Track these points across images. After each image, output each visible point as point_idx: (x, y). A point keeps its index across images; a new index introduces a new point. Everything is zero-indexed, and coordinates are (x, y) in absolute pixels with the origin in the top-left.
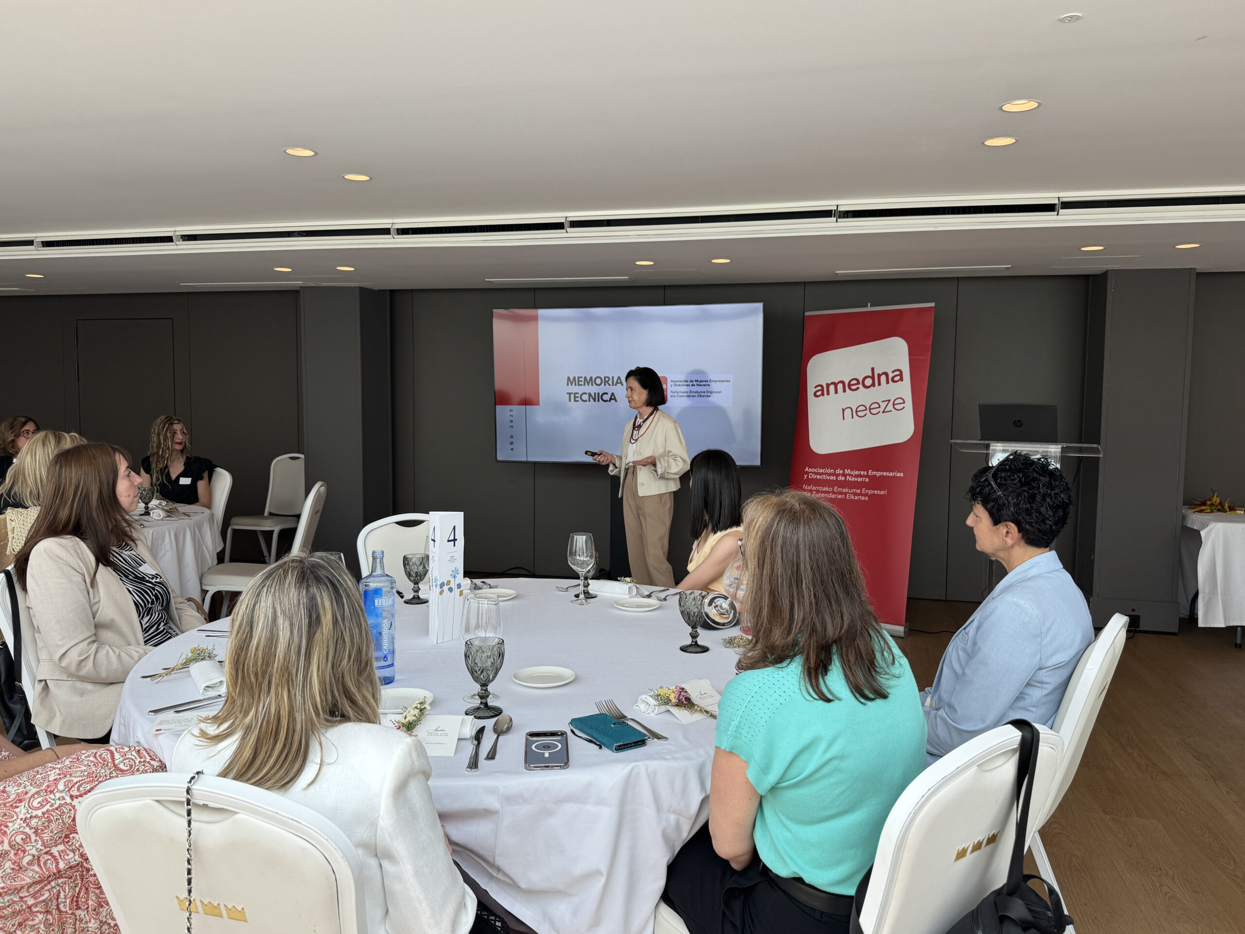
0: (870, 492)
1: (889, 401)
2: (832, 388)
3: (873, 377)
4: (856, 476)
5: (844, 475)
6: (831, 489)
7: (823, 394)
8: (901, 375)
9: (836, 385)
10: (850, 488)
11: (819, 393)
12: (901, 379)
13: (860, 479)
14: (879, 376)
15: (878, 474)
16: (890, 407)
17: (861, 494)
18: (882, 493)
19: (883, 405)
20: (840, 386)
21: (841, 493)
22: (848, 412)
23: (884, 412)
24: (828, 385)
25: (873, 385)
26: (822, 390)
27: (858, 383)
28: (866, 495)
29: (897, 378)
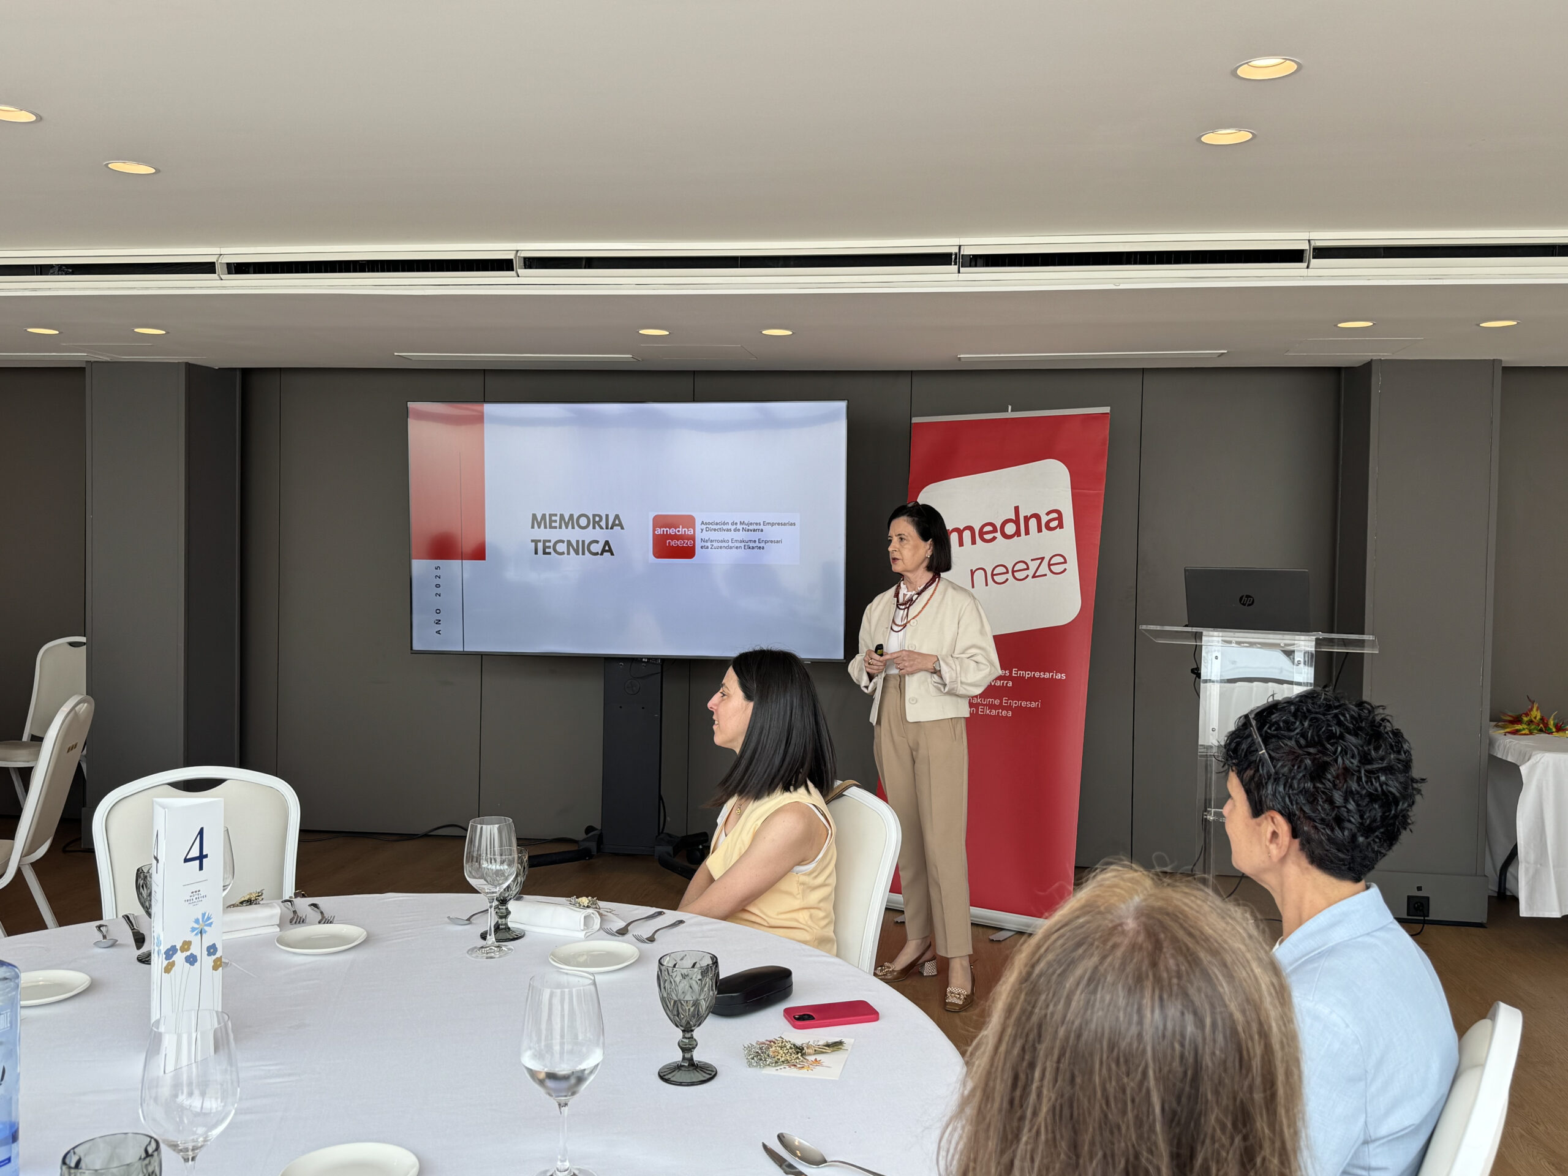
1: (1043, 559)
2: (955, 537)
3: (1017, 522)
8: (1060, 518)
12: (1061, 526)
14: (1027, 519)
15: (1027, 675)
16: (1044, 569)
17: (1001, 707)
18: (1034, 705)
19: (1033, 566)
20: (967, 535)
22: (979, 575)
23: (1034, 577)
25: (1018, 533)
27: (995, 530)
28: (1009, 708)
29: (1054, 524)
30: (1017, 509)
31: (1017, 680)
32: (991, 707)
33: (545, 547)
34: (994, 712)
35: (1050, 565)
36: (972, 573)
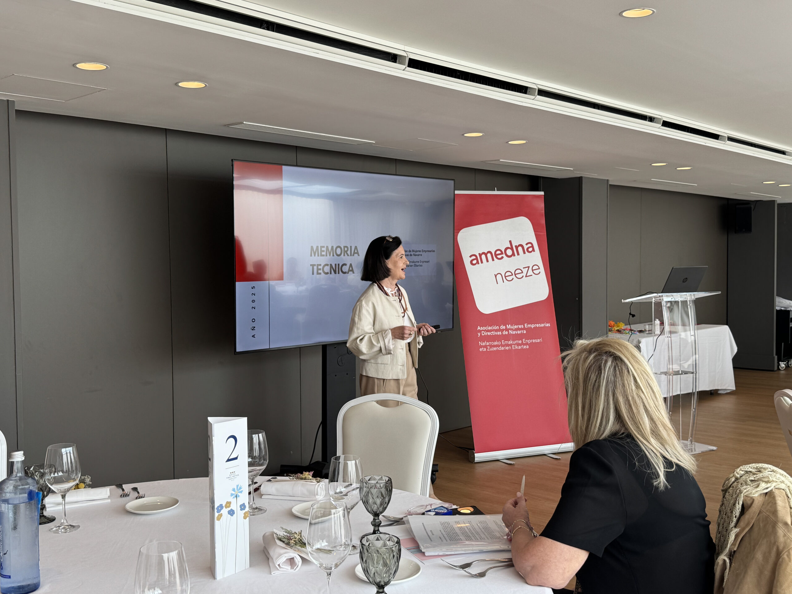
0: (529, 341)
1: (529, 267)
2: (483, 257)
3: (512, 248)
4: (516, 330)
5: (507, 330)
6: (500, 343)
7: (478, 263)
8: (532, 246)
9: (486, 254)
10: (514, 340)
11: (475, 262)
12: (533, 250)
13: (519, 332)
15: (533, 326)
16: (530, 272)
17: (522, 344)
18: (539, 341)
19: (525, 271)
21: (508, 345)
22: (499, 277)
23: (526, 276)
24: (480, 255)
25: (513, 254)
26: (477, 259)
27: (502, 253)
28: (526, 344)
29: (530, 249)
30: (510, 242)
31: (528, 329)
32: (518, 345)
33: (318, 269)
34: (520, 347)
35: (533, 270)
36: (496, 276)
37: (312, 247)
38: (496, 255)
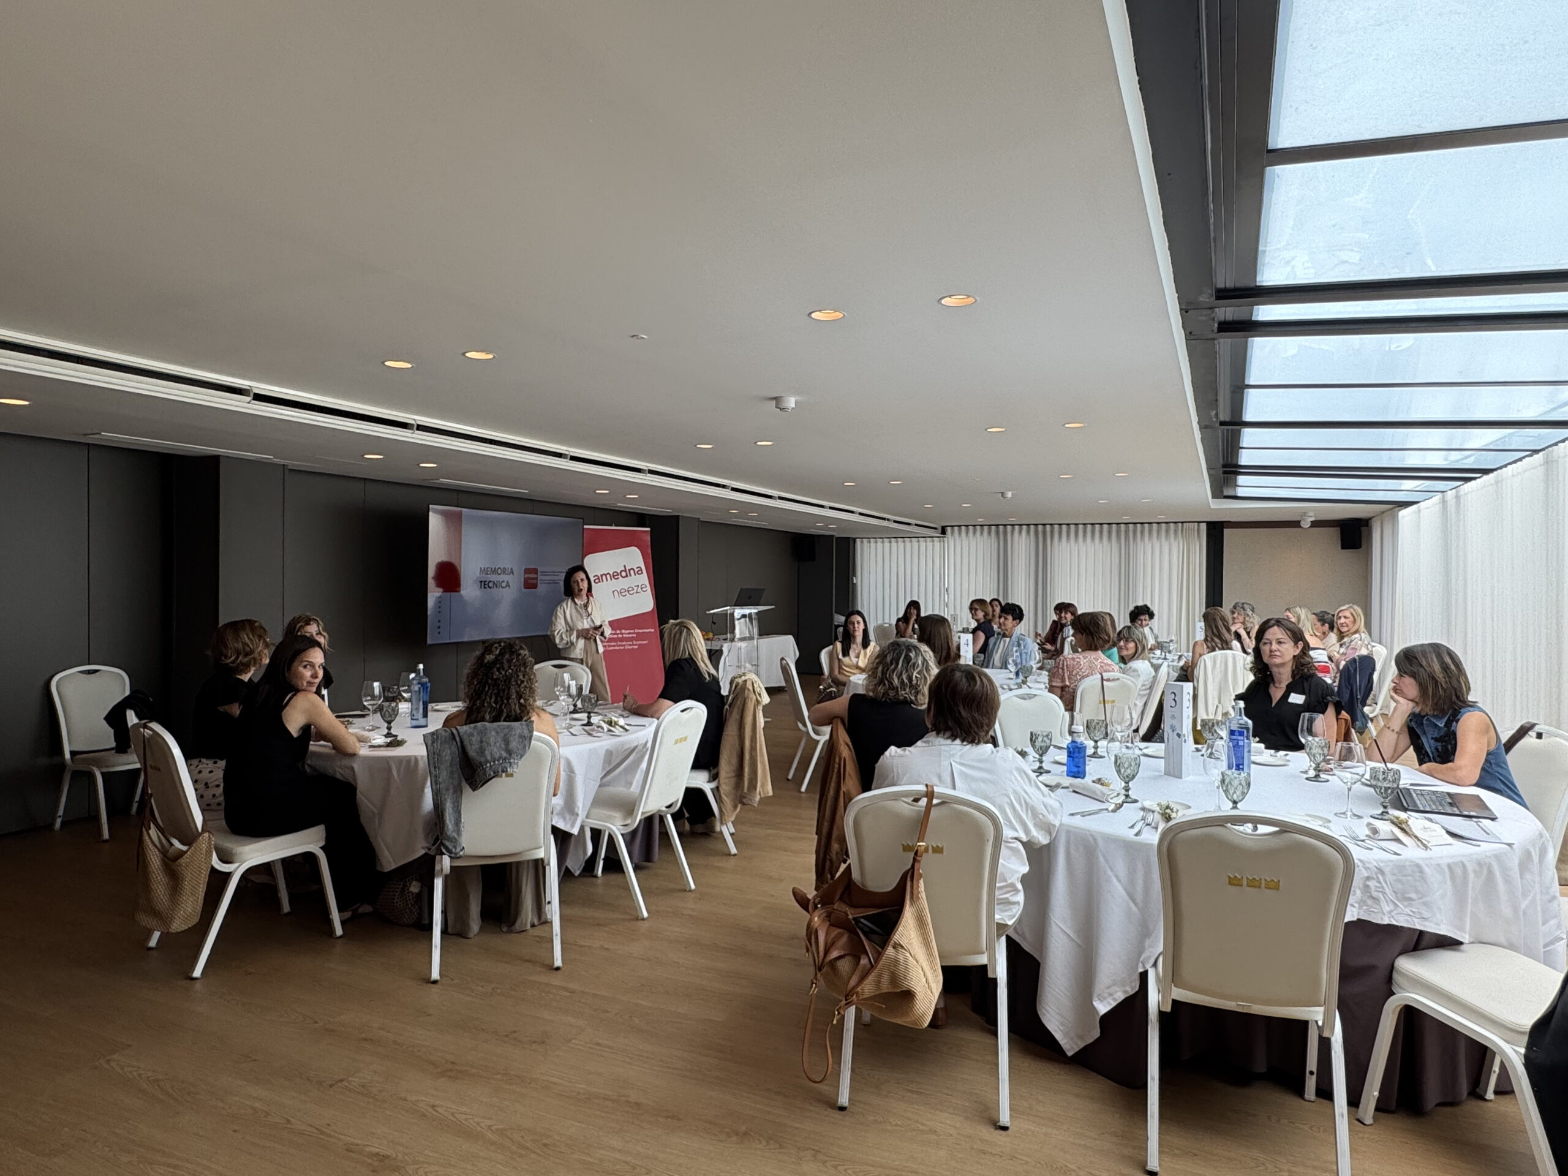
0: (638, 643)
1: (638, 586)
2: (604, 577)
3: (625, 571)
4: (629, 634)
5: (622, 634)
6: (615, 644)
7: (599, 582)
8: (641, 570)
9: (606, 575)
10: (627, 641)
11: (597, 581)
12: (642, 573)
13: (631, 636)
14: (629, 570)
15: (641, 631)
16: (639, 590)
17: (633, 645)
18: (645, 642)
19: (635, 588)
20: (608, 576)
21: (622, 646)
22: (616, 592)
23: (637, 593)
24: (602, 576)
25: (627, 576)
26: (598, 578)
27: (618, 575)
28: (636, 645)
29: (640, 572)
30: (625, 566)
31: (637, 634)
32: (630, 645)
33: (485, 585)
34: (631, 647)
35: (642, 588)
36: (613, 592)
37: (481, 568)
38: (614, 576)
